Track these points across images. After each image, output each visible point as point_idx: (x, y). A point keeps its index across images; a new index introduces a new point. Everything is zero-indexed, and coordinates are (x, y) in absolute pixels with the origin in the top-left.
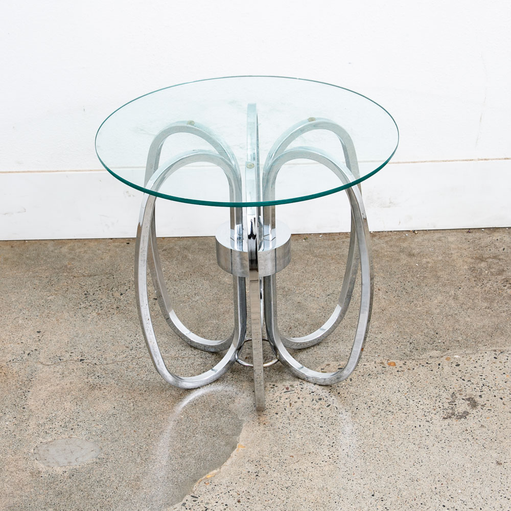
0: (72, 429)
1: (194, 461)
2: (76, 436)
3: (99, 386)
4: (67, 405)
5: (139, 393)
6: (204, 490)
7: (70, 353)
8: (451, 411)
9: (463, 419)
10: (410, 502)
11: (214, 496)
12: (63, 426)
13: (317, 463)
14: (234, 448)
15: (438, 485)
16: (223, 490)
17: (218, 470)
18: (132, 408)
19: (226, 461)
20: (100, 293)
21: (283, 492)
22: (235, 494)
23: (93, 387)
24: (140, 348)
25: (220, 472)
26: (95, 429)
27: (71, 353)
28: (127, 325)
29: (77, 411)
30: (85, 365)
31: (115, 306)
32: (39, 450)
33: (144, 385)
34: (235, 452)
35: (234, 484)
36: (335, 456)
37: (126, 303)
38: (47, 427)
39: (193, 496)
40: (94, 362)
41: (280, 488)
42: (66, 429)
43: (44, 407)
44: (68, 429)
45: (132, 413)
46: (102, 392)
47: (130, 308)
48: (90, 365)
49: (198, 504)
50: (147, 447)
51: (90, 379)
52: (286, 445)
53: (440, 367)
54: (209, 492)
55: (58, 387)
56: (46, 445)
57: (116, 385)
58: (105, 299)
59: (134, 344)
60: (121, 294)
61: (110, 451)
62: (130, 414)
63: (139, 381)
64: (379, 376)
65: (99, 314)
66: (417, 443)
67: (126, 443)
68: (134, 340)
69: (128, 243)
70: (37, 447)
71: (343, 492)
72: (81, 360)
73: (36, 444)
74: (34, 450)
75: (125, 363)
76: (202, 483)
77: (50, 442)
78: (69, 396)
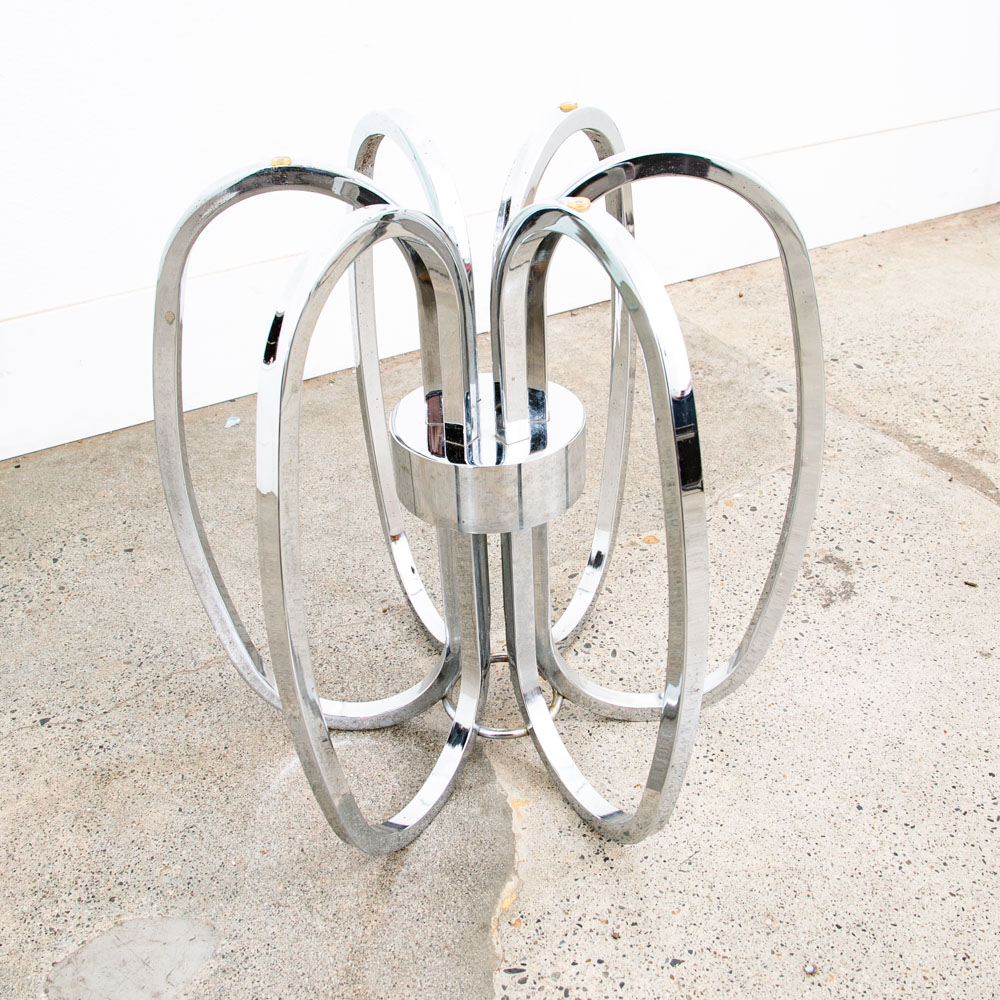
0: (112, 900)
1: (447, 879)
2: (131, 916)
3: (115, 770)
4: (67, 840)
5: (214, 755)
6: (522, 942)
7: (9, 714)
8: (822, 590)
9: (853, 597)
10: (932, 793)
11: (557, 951)
12: (84, 899)
13: (697, 781)
14: (507, 812)
15: (943, 738)
16: (564, 927)
17: (514, 878)
18: (223, 798)
19: (515, 851)
20: (10, 570)
21: (689, 875)
22: (595, 924)
23: (104, 777)
24: (156, 657)
25: (521, 884)
26: (166, 880)
27: (13, 712)
28: (101, 617)
29: (98, 847)
30: (56, 730)
31: (54, 587)
32: (59, 989)
33: (215, 733)
34: (516, 822)
35: (576, 901)
36: (717, 752)
37: (73, 574)
38: (47, 915)
39: (510, 971)
40: (74, 716)
41: (675, 868)
42: (96, 905)
43: (13, 865)
44: (102, 902)
45: (229, 809)
46: (129, 781)
47: (89, 582)
48: (68, 726)
49: (537, 987)
50: (319, 883)
51: (85, 760)
52: (607, 765)
53: (729, 519)
54: (536, 943)
55: (23, 803)
56: (70, 969)
57: (153, 755)
58: (25, 578)
59: (138, 651)
60: (55, 560)
61: (235, 925)
62: (225, 814)
63: (199, 729)
64: (649, 567)
65: (29, 612)
66: (828, 668)
67: (264, 892)
68: (135, 642)
69: (19, 466)
70: (48, 980)
71: (800, 824)
72: (43, 722)
73: (45, 973)
74: (46, 991)
75: (144, 697)
76: (504, 926)
77: (77, 953)
78: (60, 817)
